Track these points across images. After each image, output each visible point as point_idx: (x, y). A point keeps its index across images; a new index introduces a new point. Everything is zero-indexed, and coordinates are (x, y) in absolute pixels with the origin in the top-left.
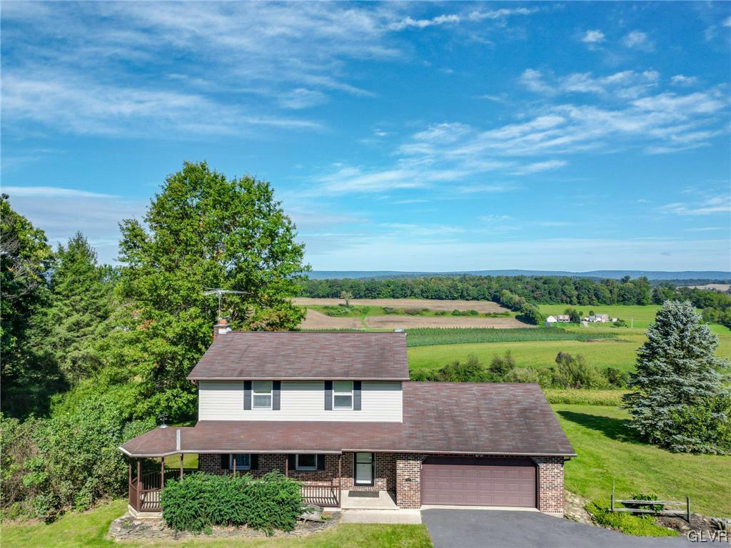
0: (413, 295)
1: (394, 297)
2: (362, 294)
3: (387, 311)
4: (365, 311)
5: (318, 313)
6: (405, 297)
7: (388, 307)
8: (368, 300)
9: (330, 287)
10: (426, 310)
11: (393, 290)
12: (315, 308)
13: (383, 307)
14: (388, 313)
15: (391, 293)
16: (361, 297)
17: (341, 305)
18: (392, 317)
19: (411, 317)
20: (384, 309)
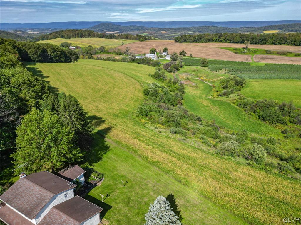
0: (286, 43)
1: (274, 44)
2: (257, 42)
3: (268, 52)
4: (255, 52)
5: (230, 52)
6: (281, 44)
7: (269, 50)
8: (259, 45)
9: (240, 38)
10: (290, 53)
11: (275, 40)
12: (230, 49)
13: (266, 50)
14: (267, 53)
15: (273, 42)
16: (256, 43)
17: (243, 48)
18: (269, 56)
19: (279, 56)
20: (266, 51)
